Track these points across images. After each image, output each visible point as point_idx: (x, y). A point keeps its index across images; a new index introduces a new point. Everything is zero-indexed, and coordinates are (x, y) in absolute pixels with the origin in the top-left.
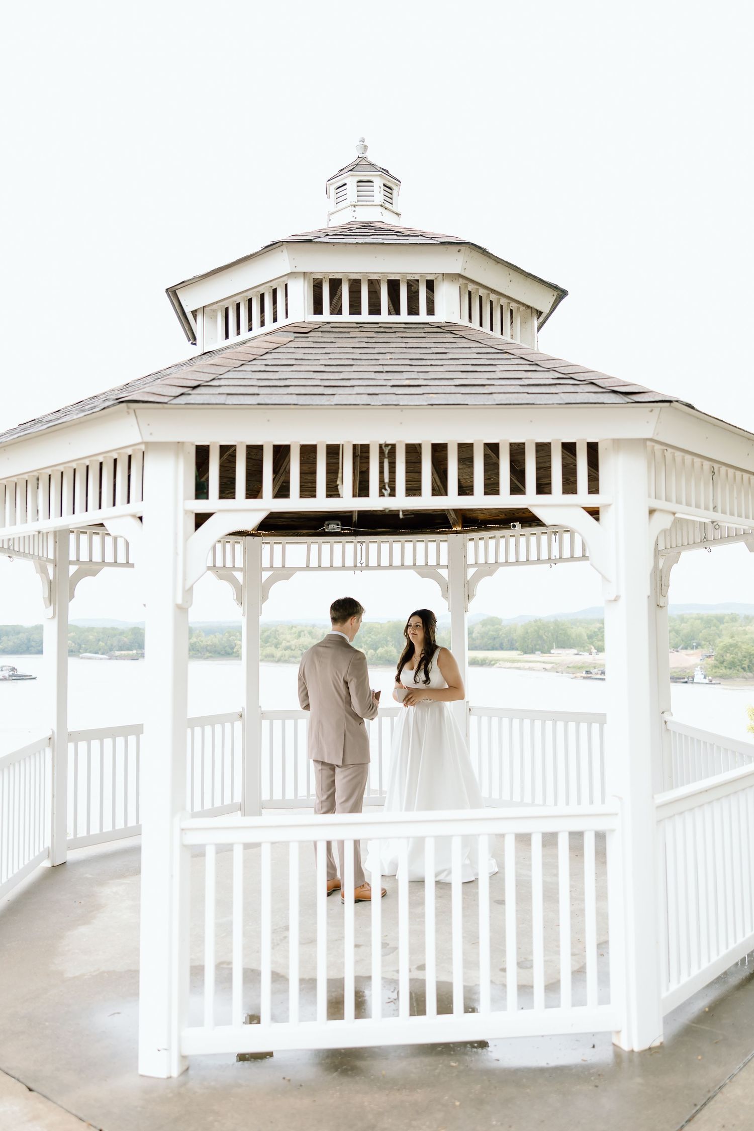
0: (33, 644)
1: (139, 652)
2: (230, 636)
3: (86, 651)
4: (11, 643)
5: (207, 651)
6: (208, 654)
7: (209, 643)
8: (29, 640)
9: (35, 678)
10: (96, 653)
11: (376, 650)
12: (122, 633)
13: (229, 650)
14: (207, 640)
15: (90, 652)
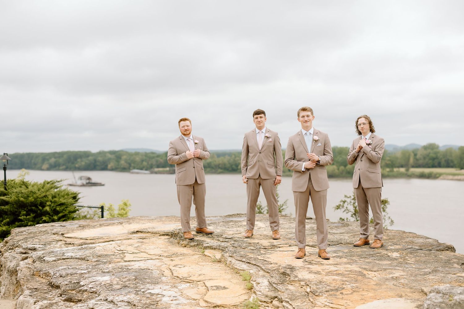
0: (98, 164)
1: (171, 169)
2: (235, 157)
3: (134, 168)
4: (83, 163)
5: (219, 168)
6: (220, 170)
7: (221, 162)
8: (95, 161)
9: (103, 185)
10: (141, 169)
11: (345, 166)
12: (158, 156)
13: (234, 167)
14: (219, 161)
15: (138, 169)
